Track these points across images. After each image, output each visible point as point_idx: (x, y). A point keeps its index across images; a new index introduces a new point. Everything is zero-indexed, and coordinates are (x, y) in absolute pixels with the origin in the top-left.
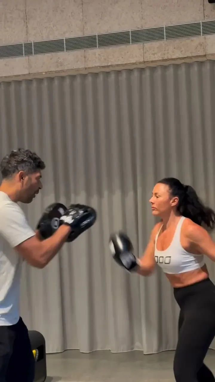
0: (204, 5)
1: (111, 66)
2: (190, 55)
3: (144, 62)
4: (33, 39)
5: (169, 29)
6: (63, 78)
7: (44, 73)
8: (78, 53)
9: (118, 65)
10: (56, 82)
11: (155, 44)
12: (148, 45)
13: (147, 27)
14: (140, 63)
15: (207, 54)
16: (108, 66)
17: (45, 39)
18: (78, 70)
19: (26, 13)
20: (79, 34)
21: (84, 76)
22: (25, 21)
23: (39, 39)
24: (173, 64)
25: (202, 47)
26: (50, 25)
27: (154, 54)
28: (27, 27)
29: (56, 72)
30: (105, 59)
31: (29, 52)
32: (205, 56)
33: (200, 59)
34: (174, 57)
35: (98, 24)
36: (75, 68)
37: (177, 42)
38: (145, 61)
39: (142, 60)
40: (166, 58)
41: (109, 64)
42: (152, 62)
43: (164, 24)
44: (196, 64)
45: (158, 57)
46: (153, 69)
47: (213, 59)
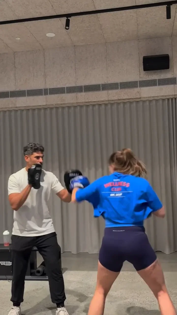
0: (140, 72)
2: (132, 97)
4: (48, 87)
5: (121, 84)
6: (63, 108)
7: (54, 105)
8: (73, 95)
9: (94, 102)
10: (60, 110)
11: (114, 91)
12: (110, 92)
13: (109, 82)
14: (106, 101)
15: (141, 97)
16: (89, 102)
17: (55, 87)
18: (73, 103)
19: (45, 73)
20: (73, 85)
21: (75, 107)
22: (44, 77)
23: (52, 87)
24: (123, 102)
25: (139, 94)
26: (58, 79)
27: (114, 96)
28: (45, 80)
29: (61, 104)
30: (87, 98)
31: (46, 94)
32: (140, 98)
34: (124, 98)
35: (84, 80)
36: (71, 102)
37: (127, 90)
38: (109, 100)
39: (107, 99)
40: (120, 99)
41: (90, 101)
42: (113, 100)
43: (119, 81)
44: (135, 102)
45: (116, 98)
46: (112, 104)
47: (144, 99)
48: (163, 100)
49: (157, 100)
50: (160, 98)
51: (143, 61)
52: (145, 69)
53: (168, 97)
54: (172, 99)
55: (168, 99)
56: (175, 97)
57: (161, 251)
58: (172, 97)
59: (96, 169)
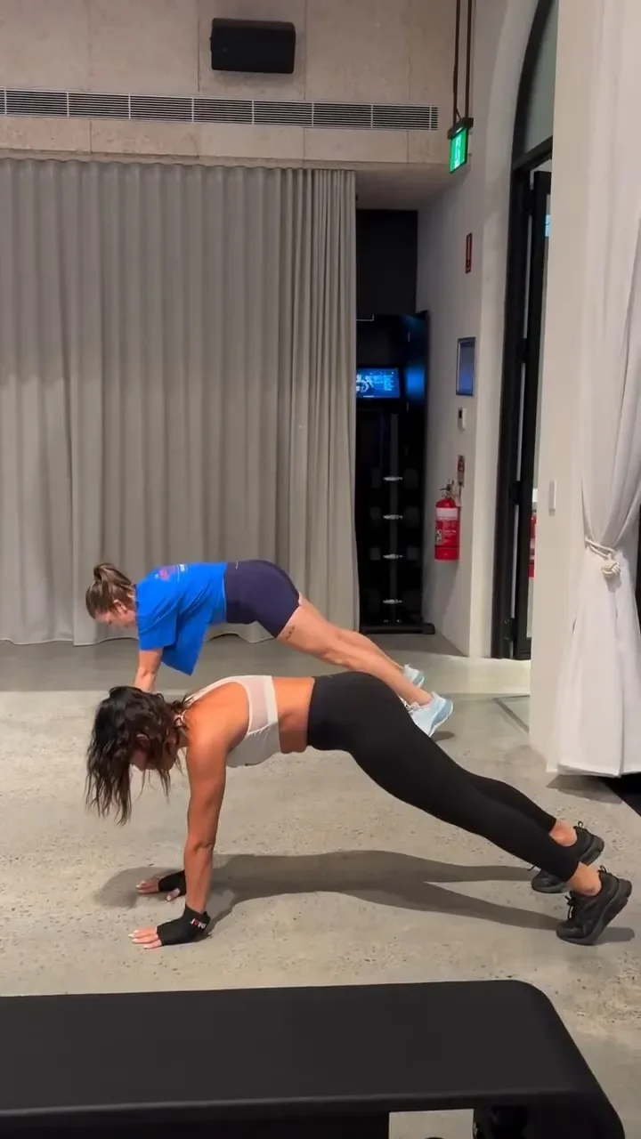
0: (200, 71)
1: (32, 151)
2: (171, 153)
3: (92, 153)
5: (137, 100)
12: (98, 123)
13: (96, 91)
14: (85, 154)
15: (200, 154)
16: (25, 151)
24: (140, 164)
25: (193, 143)
27: (110, 141)
30: (19, 137)
32: (197, 157)
33: (187, 162)
34: (144, 151)
35: (9, 70)
38: (94, 150)
39: (87, 149)
40: (130, 151)
41: (28, 148)
42: (106, 154)
43: (129, 89)
44: (178, 168)
45: (117, 147)
46: (103, 167)
47: (208, 163)
48: (269, 172)
49: (250, 171)
50: (259, 164)
51: (210, 36)
52: (218, 64)
53: (284, 166)
54: (295, 172)
55: (284, 171)
56: (305, 167)
57: (236, 635)
58: (295, 166)
59: (44, 380)
